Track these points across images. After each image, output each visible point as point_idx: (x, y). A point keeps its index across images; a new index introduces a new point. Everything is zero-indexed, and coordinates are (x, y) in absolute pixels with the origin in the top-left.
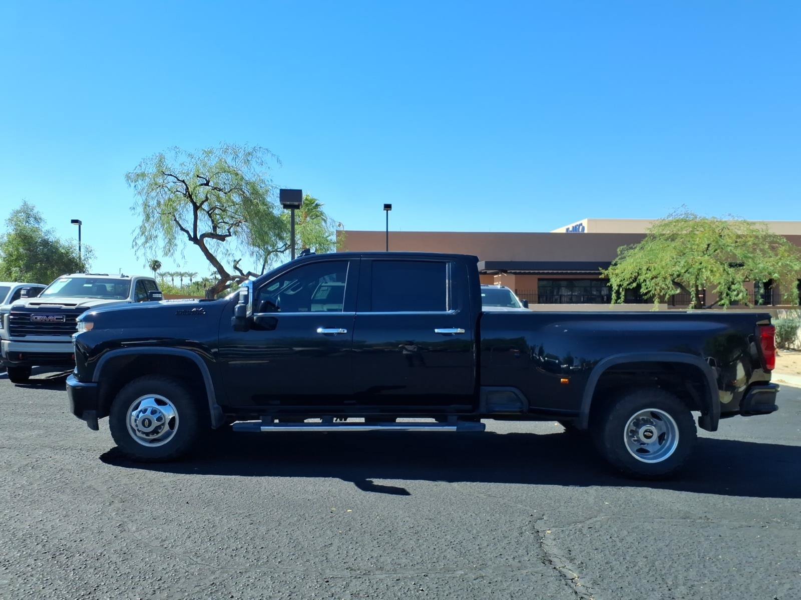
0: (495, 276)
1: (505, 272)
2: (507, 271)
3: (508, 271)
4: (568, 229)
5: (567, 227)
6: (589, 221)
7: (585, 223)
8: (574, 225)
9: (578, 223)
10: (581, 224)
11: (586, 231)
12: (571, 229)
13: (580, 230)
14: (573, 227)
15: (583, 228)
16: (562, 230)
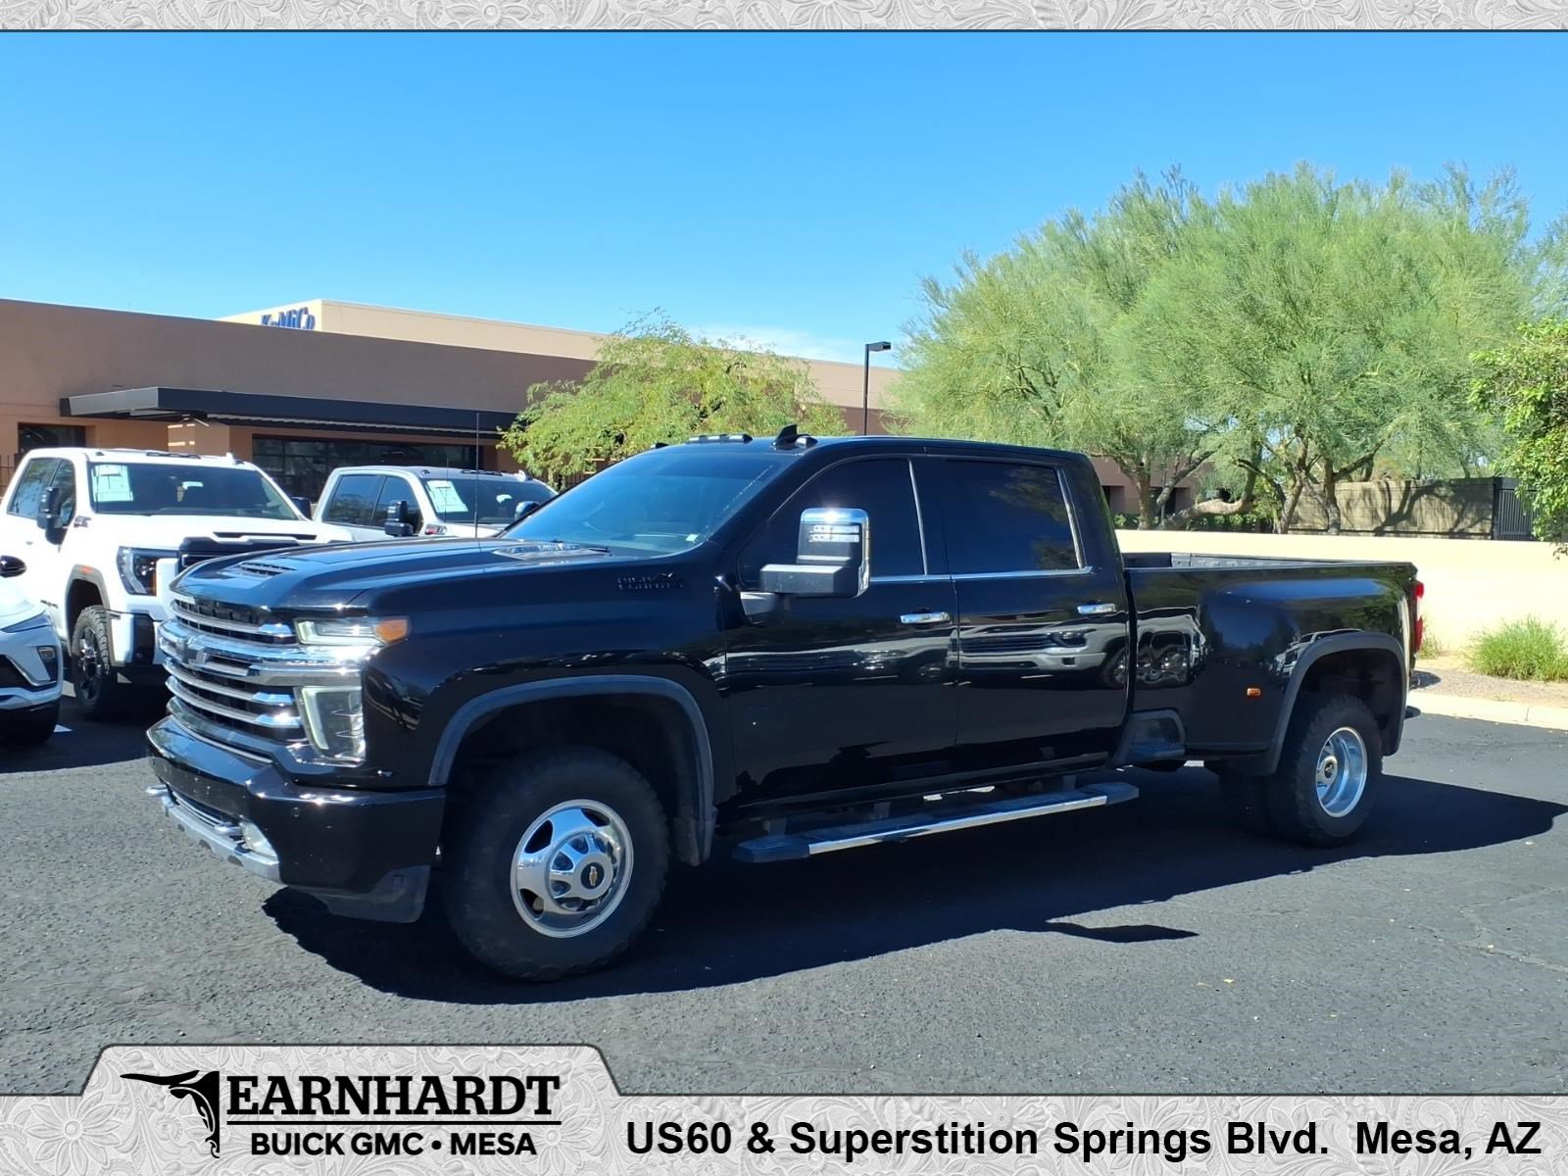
0: (169, 427)
1: (204, 417)
2: (206, 415)
3: (209, 416)
4: (266, 318)
5: (266, 312)
6: (325, 304)
7: (315, 308)
8: (285, 309)
9: (297, 307)
10: (306, 311)
11: (318, 328)
12: (276, 318)
13: (303, 323)
14: (282, 314)
15: (311, 321)
16: (253, 319)
